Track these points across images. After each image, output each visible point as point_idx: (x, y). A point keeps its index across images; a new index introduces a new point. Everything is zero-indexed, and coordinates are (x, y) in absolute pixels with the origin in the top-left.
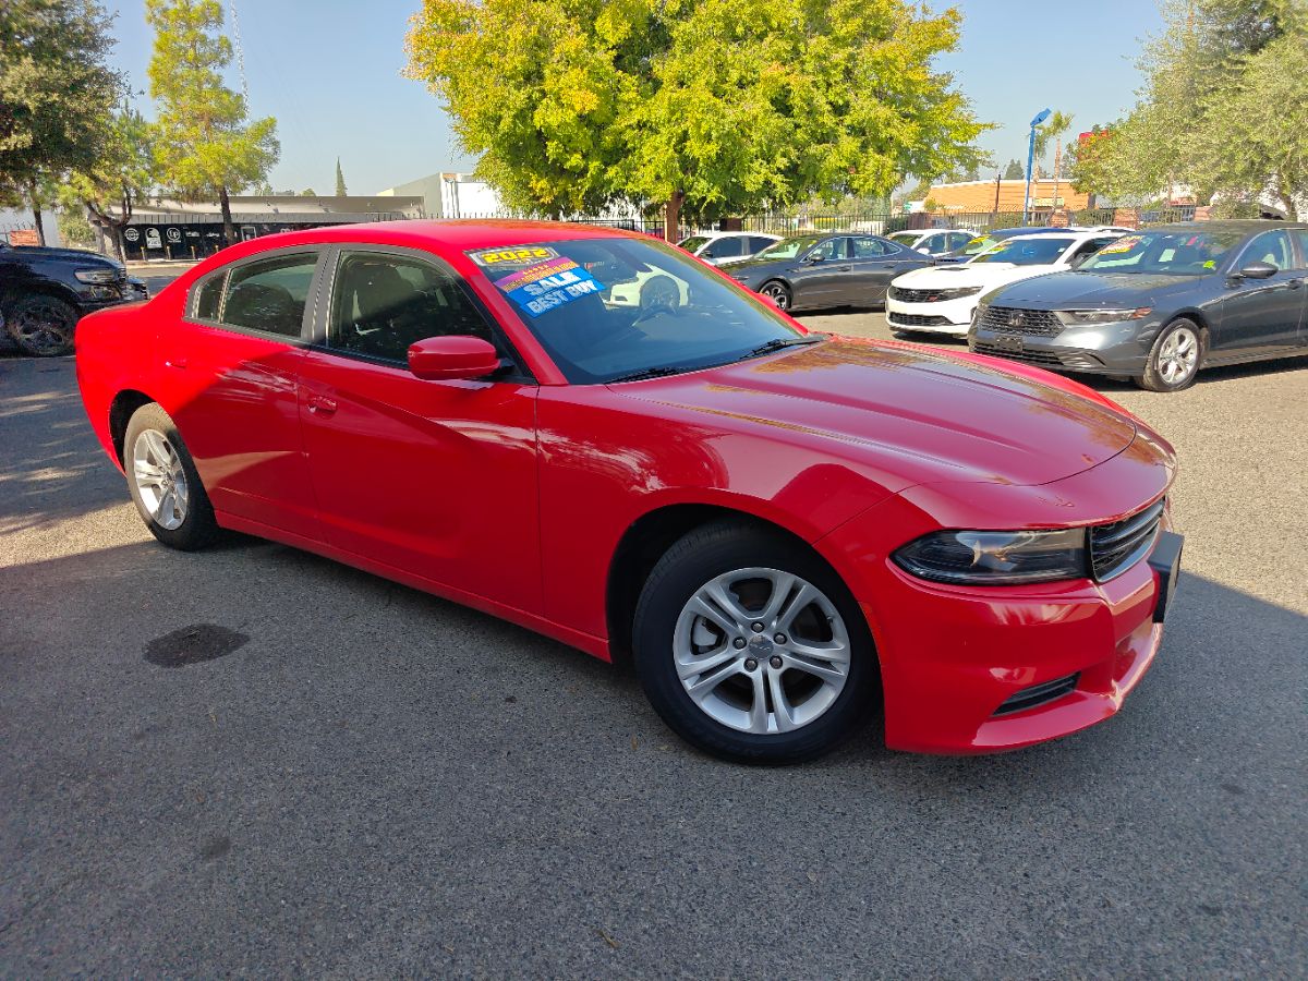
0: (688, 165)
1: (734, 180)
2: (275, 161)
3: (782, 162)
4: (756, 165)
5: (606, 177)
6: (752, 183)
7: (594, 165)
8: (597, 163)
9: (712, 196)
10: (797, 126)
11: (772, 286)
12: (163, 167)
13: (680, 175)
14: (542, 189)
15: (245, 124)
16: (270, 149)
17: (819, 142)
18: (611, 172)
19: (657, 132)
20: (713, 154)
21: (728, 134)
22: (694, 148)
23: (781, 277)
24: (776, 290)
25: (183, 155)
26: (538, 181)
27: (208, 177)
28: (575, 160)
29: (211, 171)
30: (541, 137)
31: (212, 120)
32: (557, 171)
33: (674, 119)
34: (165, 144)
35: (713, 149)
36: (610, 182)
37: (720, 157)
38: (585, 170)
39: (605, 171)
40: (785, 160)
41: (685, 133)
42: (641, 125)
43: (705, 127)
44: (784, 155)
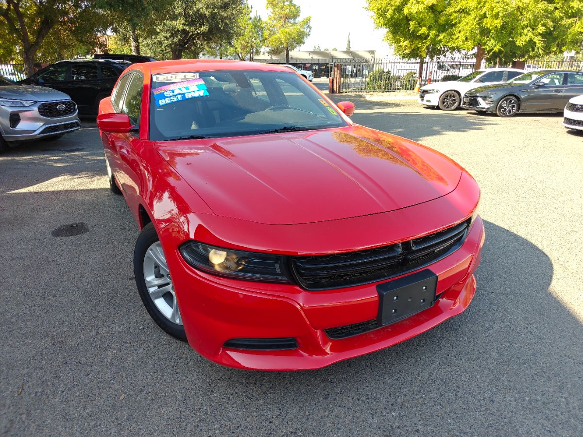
0: (485, 32)
1: (511, 39)
2: (309, 35)
3: (541, 29)
4: (525, 31)
5: (439, 38)
6: (520, 42)
7: (433, 33)
8: (434, 32)
9: (496, 49)
10: (556, 9)
11: (509, 99)
12: (266, 39)
13: (479, 37)
14: (406, 46)
15: (299, 19)
16: (308, 30)
17: (570, 17)
18: (441, 36)
19: (469, 14)
20: (499, 26)
21: (509, 14)
22: (488, 23)
23: (516, 94)
24: (511, 101)
25: (274, 34)
26: (404, 42)
27: (282, 43)
28: (423, 30)
29: (283, 40)
30: (407, 19)
31: (287, 18)
32: (414, 36)
33: (479, 7)
34: (268, 29)
35: (499, 23)
36: (440, 41)
37: (504, 27)
38: (428, 36)
39: (438, 36)
40: (544, 28)
41: (485, 14)
42: (462, 11)
43: (496, 10)
44: (543, 25)
